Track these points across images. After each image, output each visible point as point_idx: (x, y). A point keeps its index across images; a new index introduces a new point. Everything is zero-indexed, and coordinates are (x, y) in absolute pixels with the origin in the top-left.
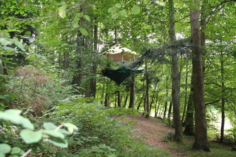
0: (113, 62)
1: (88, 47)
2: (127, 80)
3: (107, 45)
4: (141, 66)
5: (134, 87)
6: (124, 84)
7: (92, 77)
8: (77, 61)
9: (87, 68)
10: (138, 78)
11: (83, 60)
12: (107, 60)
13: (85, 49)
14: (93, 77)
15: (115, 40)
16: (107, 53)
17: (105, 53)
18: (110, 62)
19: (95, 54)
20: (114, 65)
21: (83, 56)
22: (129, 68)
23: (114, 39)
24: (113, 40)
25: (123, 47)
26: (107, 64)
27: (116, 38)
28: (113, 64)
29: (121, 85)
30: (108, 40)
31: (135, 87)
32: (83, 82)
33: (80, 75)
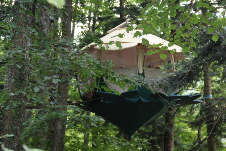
0: (113, 73)
1: (45, 30)
2: (153, 123)
3: (97, 23)
4: (194, 86)
5: (173, 144)
6: (143, 135)
7: (54, 113)
8: (13, 68)
9: (43, 88)
10: (184, 117)
11: (31, 65)
12: (99, 67)
13: (36, 34)
14: (57, 115)
15: (120, 10)
16: (98, 47)
17: (93, 46)
18: (107, 71)
19: (66, 50)
20: (117, 80)
21: (30, 55)
22: (161, 91)
23: (116, 8)
24: (115, 12)
25: (145, 33)
26: (97, 78)
27: (121, 4)
28: (115, 78)
29: (136, 136)
30: (101, 10)
31: (175, 144)
32: (28, 128)
33: (22, 108)
